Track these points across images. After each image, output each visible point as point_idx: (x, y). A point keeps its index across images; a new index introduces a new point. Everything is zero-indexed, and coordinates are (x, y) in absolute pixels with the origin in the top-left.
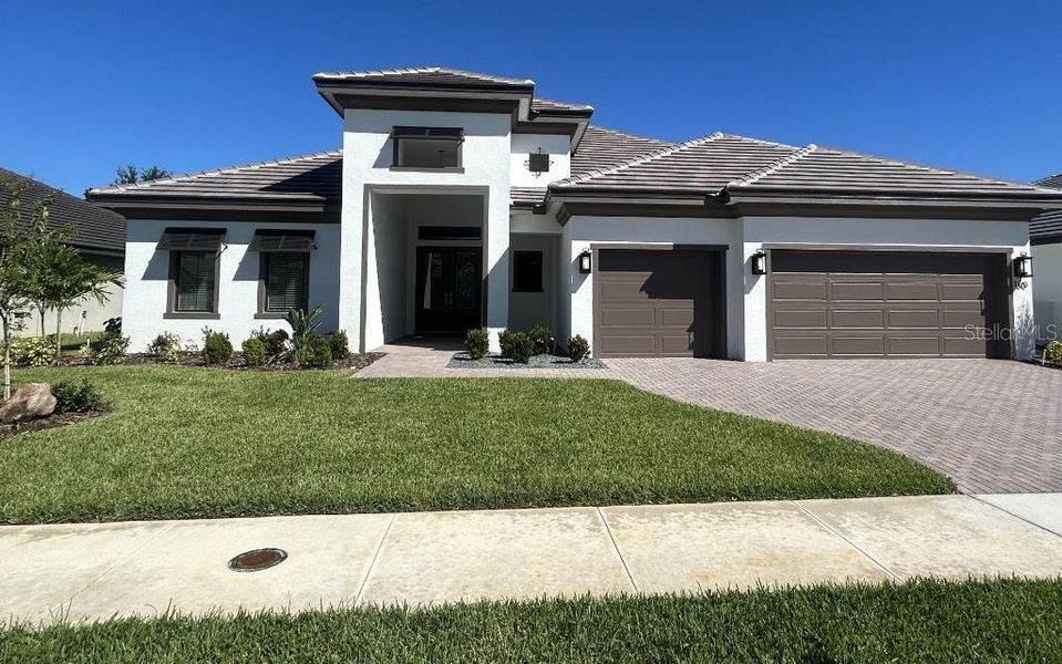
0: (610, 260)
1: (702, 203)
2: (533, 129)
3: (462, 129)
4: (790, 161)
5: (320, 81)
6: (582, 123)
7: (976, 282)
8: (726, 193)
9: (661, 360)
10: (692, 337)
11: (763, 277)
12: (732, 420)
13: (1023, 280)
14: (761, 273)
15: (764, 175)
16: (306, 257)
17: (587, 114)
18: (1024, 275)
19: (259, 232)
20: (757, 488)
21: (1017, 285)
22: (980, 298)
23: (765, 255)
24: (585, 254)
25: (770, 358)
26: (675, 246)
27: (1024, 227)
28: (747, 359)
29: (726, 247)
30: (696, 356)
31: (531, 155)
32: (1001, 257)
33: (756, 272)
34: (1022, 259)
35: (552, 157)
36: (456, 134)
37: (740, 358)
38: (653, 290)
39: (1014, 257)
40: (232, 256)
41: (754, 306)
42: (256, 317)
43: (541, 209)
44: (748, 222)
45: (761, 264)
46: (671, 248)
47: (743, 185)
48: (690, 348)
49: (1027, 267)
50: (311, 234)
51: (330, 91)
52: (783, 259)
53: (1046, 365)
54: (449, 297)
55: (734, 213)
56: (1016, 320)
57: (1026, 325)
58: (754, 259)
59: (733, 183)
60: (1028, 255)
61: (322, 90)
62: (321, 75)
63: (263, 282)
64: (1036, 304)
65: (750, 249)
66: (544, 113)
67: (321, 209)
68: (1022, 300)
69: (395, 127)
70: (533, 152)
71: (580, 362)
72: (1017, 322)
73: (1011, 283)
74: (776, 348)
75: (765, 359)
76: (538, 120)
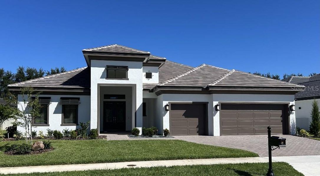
0: (174, 107)
1: (201, 90)
2: (148, 65)
3: (128, 66)
4: (227, 76)
5: (84, 52)
6: (162, 63)
7: (280, 112)
8: (208, 87)
9: (189, 136)
10: (198, 129)
11: (219, 112)
12: (212, 147)
13: (293, 112)
14: (218, 110)
15: (219, 81)
16: (77, 106)
17: (164, 60)
18: (293, 110)
19: (61, 98)
20: (219, 156)
21: (291, 113)
22: (281, 117)
23: (219, 105)
24: (167, 105)
25: (221, 135)
26: (193, 102)
27: (293, 96)
28: (214, 135)
29: (208, 103)
30: (199, 135)
31: (146, 73)
32: (286, 105)
33: (217, 110)
34: (292, 106)
35: (153, 74)
36: (126, 68)
37: (212, 135)
38: (186, 115)
39: (290, 105)
40: (53, 106)
41: (216, 120)
42: (61, 125)
43: (151, 91)
44: (214, 95)
45: (218, 108)
46: (192, 103)
47: (213, 85)
48: (197, 132)
49: (294, 108)
50: (79, 99)
51: (87, 55)
52: (224, 106)
53: (298, 136)
54: (115, 119)
55: (211, 93)
56: (290, 123)
57: (293, 124)
58: (216, 106)
59: (210, 85)
60: (294, 105)
61: (84, 54)
62: (85, 50)
63: (63, 114)
64: (296, 119)
65: (215, 103)
66: (151, 60)
67: (83, 91)
68: (293, 118)
69: (107, 66)
70: (147, 72)
71: (167, 136)
72: (291, 124)
73: (289, 112)
74: (222, 132)
75: (219, 135)
76: (149, 62)
